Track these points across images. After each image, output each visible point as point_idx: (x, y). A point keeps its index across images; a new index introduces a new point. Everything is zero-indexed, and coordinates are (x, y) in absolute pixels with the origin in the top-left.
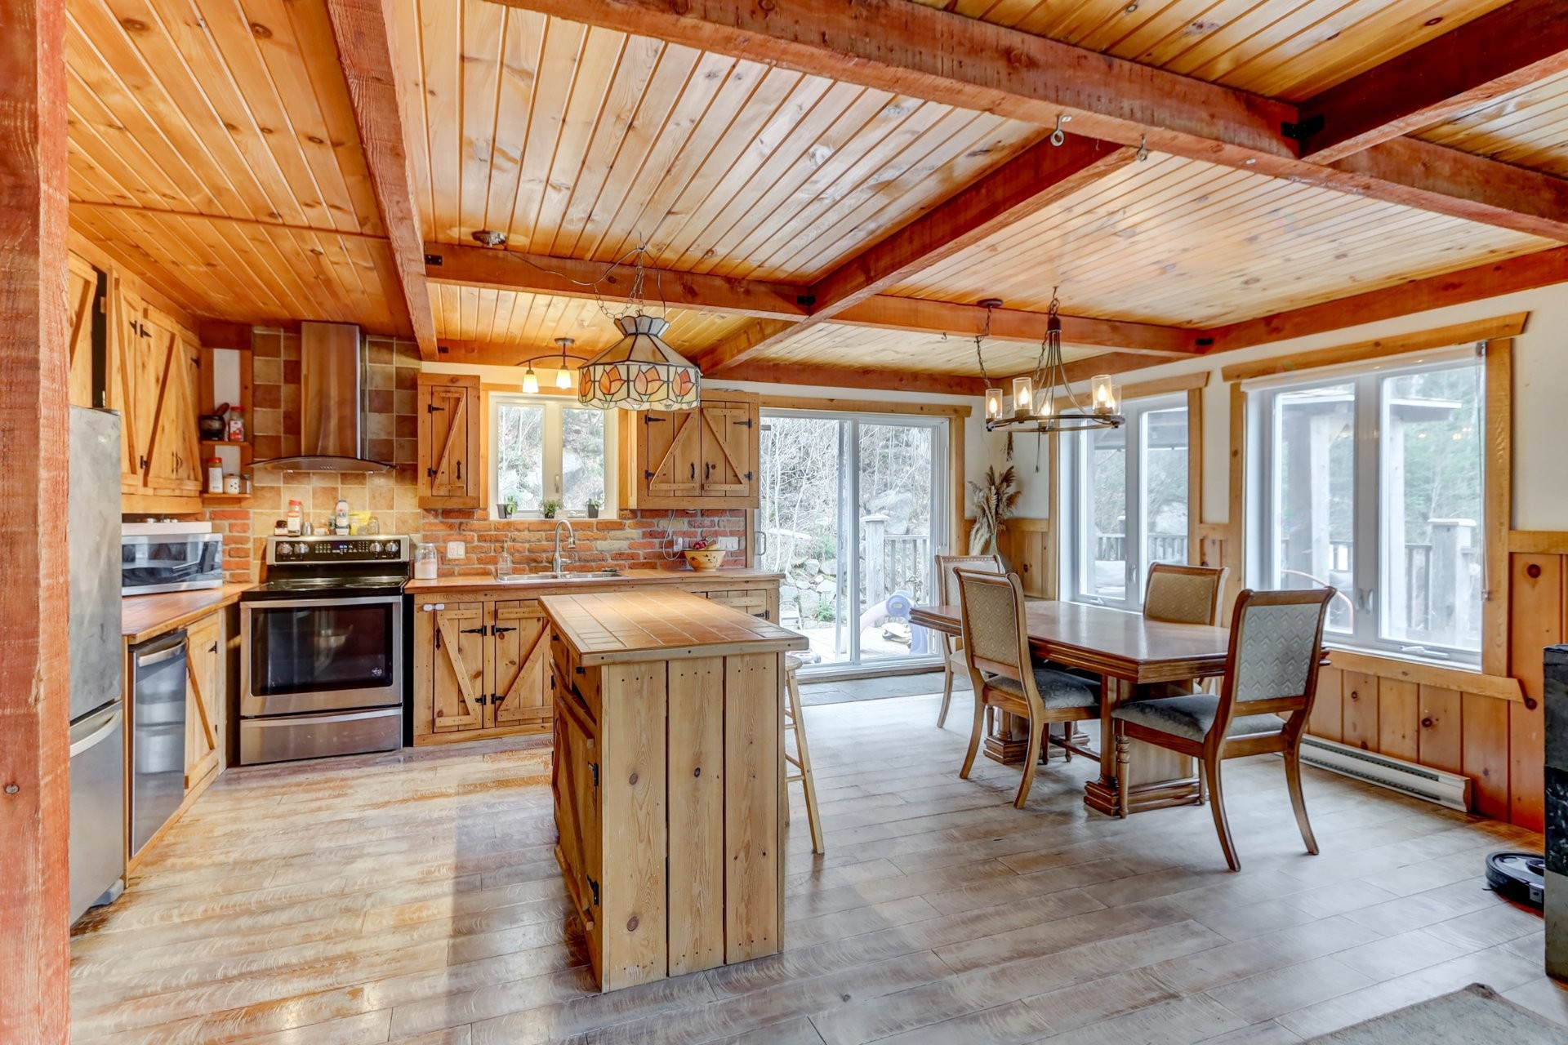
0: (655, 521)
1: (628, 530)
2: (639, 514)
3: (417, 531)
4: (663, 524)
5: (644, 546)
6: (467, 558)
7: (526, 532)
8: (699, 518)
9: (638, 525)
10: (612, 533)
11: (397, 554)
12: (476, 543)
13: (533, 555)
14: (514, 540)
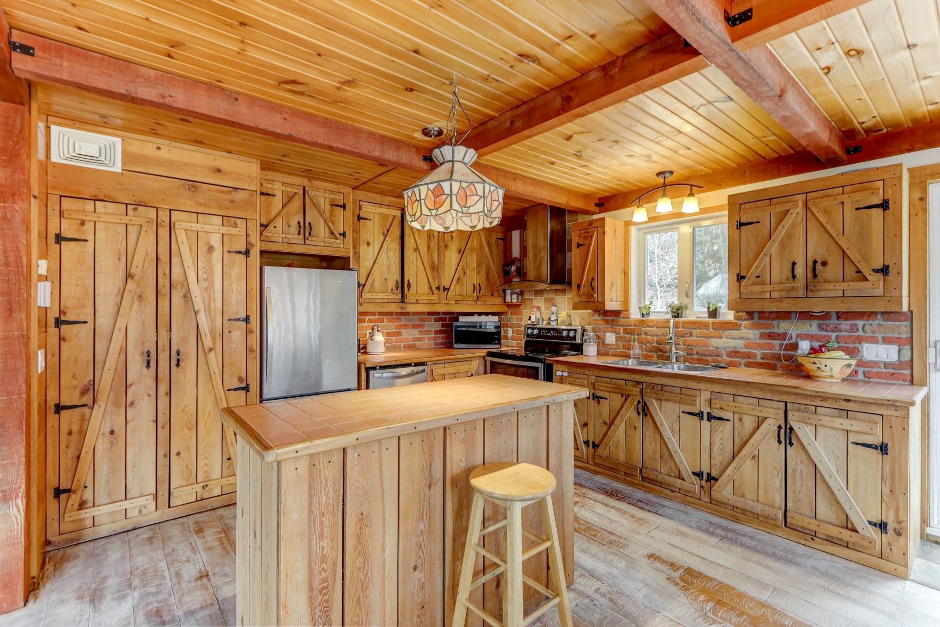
0: (775, 323)
1: (744, 330)
2: (756, 316)
3: (590, 324)
4: (783, 326)
5: (760, 346)
6: (617, 344)
7: (655, 328)
8: (833, 321)
9: (754, 327)
10: (727, 333)
11: (574, 338)
12: (622, 334)
13: (661, 347)
14: (646, 334)
